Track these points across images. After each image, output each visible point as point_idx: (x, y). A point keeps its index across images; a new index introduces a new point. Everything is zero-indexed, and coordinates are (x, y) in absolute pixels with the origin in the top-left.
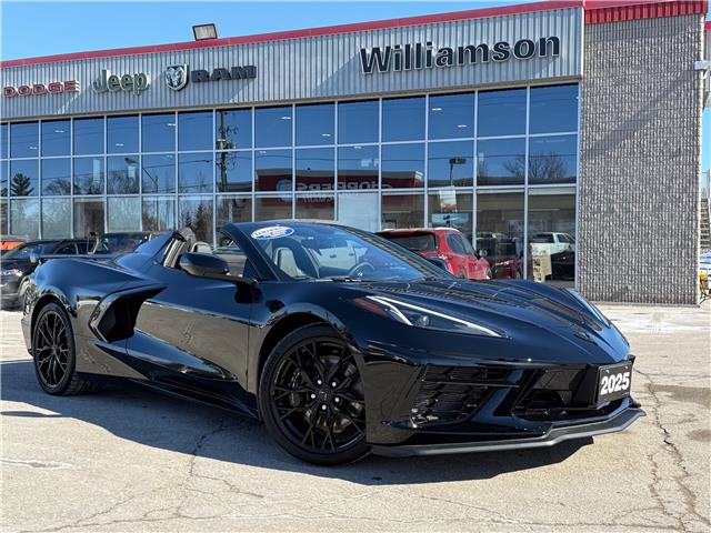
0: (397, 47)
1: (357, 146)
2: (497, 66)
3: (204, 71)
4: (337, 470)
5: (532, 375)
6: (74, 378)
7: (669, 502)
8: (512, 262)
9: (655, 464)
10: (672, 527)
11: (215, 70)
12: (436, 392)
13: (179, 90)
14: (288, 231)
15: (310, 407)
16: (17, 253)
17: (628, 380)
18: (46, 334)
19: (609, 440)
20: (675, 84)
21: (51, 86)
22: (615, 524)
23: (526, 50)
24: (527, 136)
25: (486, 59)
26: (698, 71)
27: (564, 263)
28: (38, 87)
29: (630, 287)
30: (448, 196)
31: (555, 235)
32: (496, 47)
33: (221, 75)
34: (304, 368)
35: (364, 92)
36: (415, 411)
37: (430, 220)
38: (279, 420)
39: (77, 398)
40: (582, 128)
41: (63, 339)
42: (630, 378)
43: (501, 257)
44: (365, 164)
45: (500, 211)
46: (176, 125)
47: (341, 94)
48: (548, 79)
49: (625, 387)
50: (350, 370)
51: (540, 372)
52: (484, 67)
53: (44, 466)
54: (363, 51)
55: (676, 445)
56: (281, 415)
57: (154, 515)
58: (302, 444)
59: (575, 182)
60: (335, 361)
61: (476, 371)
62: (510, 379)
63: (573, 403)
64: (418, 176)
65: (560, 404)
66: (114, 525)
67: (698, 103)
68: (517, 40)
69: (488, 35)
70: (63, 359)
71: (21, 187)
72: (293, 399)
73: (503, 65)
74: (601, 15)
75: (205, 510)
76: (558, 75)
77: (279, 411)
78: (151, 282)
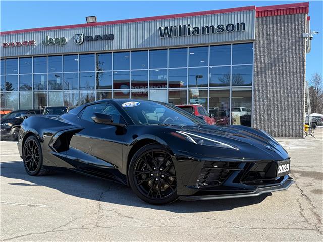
0: (175, 26)
1: (157, 69)
2: (218, 35)
3: (91, 36)
4: (163, 207)
5: (249, 165)
6: (42, 168)
7: (309, 219)
8: (224, 119)
9: (300, 203)
10: (313, 229)
11: (96, 36)
12: (208, 173)
13: (80, 45)
14: (137, 104)
15: (151, 180)
16: (9, 116)
17: (288, 167)
18: (29, 149)
19: (278, 194)
20: (294, 43)
21: (24, 43)
22: (288, 228)
23: (231, 28)
24: (231, 65)
25: (213, 32)
26: (304, 38)
27: (246, 120)
28: (18, 43)
29: (275, 130)
30: (196, 91)
31: (241, 108)
32: (218, 27)
33: (98, 38)
34: (148, 162)
35: (161, 46)
36: (198, 181)
37: (189, 102)
38: (137, 185)
39: (44, 177)
40: (255, 62)
41: (37, 152)
42: (289, 166)
43: (219, 118)
44: (160, 78)
45: (218, 98)
46: (78, 60)
47: (151, 47)
48: (240, 41)
49: (287, 170)
50: (168, 163)
51: (253, 164)
52: (213, 35)
53: (34, 206)
54: (161, 28)
55: (307, 195)
56: (138, 183)
57: (87, 226)
58: (148, 196)
59: (251, 85)
60: (161, 159)
61: (225, 163)
62: (240, 167)
63: (266, 178)
64: (182, 83)
65: (260, 177)
66: (70, 231)
67: (304, 51)
68: (227, 24)
69: (214, 22)
70: (37, 160)
71: (9, 87)
72: (143, 176)
73: (221, 35)
74: (263, 13)
75: (109, 224)
76: (245, 39)
77: (137, 181)
78: (77, 126)
